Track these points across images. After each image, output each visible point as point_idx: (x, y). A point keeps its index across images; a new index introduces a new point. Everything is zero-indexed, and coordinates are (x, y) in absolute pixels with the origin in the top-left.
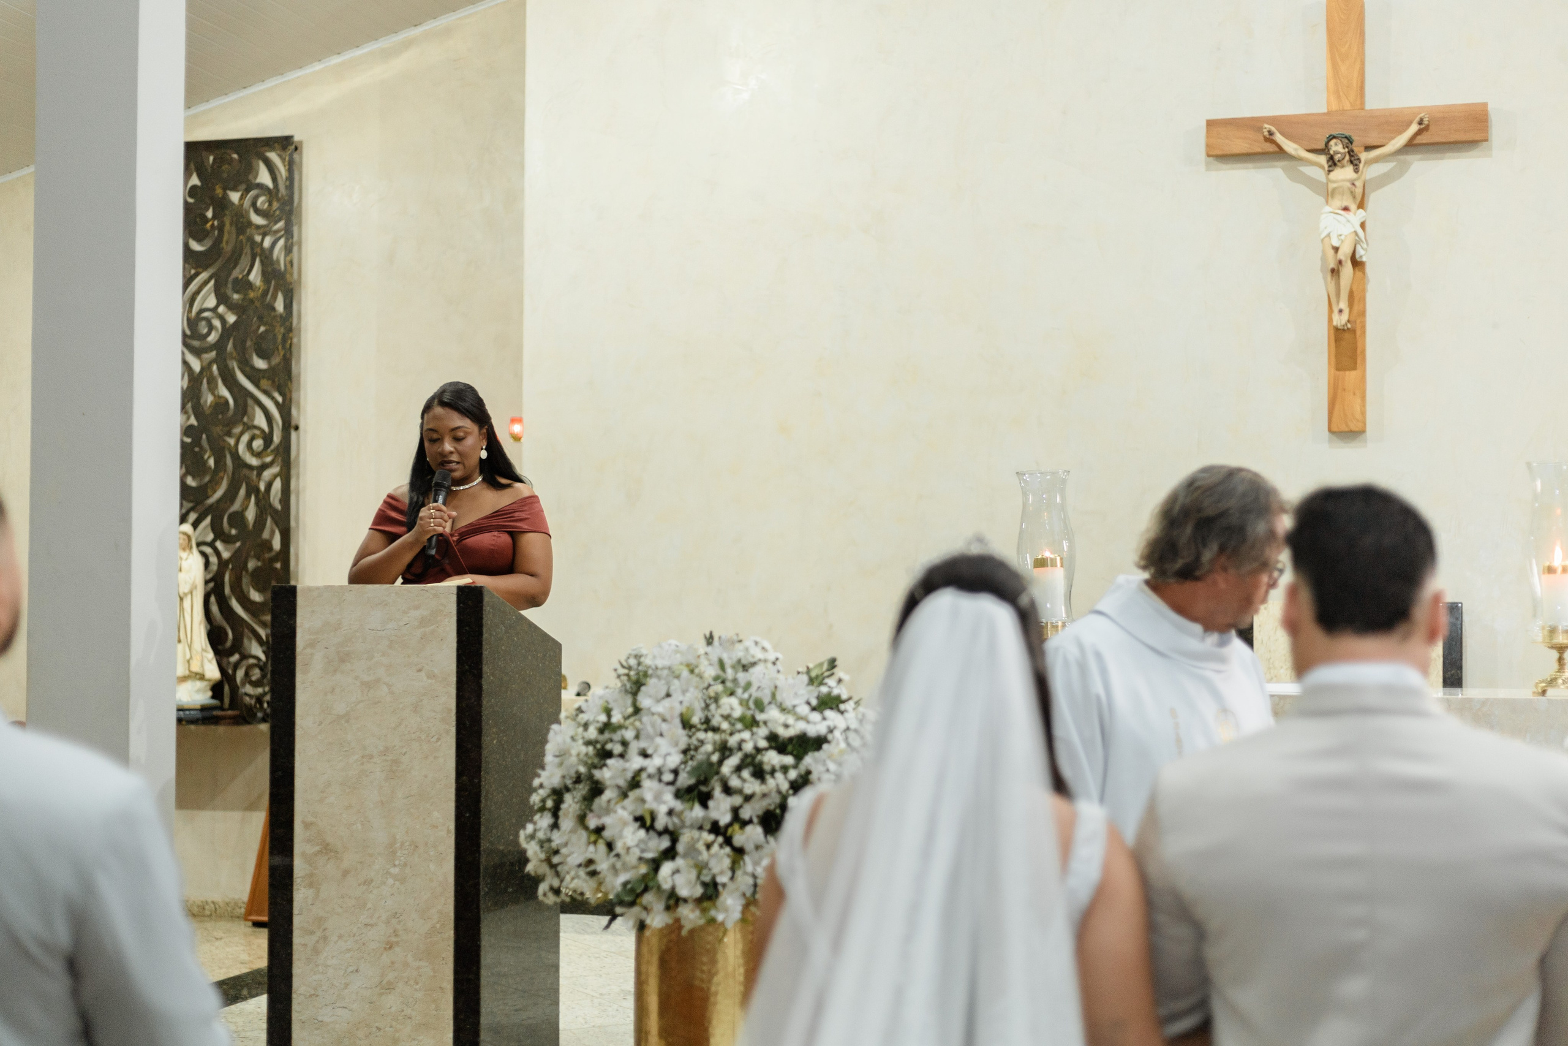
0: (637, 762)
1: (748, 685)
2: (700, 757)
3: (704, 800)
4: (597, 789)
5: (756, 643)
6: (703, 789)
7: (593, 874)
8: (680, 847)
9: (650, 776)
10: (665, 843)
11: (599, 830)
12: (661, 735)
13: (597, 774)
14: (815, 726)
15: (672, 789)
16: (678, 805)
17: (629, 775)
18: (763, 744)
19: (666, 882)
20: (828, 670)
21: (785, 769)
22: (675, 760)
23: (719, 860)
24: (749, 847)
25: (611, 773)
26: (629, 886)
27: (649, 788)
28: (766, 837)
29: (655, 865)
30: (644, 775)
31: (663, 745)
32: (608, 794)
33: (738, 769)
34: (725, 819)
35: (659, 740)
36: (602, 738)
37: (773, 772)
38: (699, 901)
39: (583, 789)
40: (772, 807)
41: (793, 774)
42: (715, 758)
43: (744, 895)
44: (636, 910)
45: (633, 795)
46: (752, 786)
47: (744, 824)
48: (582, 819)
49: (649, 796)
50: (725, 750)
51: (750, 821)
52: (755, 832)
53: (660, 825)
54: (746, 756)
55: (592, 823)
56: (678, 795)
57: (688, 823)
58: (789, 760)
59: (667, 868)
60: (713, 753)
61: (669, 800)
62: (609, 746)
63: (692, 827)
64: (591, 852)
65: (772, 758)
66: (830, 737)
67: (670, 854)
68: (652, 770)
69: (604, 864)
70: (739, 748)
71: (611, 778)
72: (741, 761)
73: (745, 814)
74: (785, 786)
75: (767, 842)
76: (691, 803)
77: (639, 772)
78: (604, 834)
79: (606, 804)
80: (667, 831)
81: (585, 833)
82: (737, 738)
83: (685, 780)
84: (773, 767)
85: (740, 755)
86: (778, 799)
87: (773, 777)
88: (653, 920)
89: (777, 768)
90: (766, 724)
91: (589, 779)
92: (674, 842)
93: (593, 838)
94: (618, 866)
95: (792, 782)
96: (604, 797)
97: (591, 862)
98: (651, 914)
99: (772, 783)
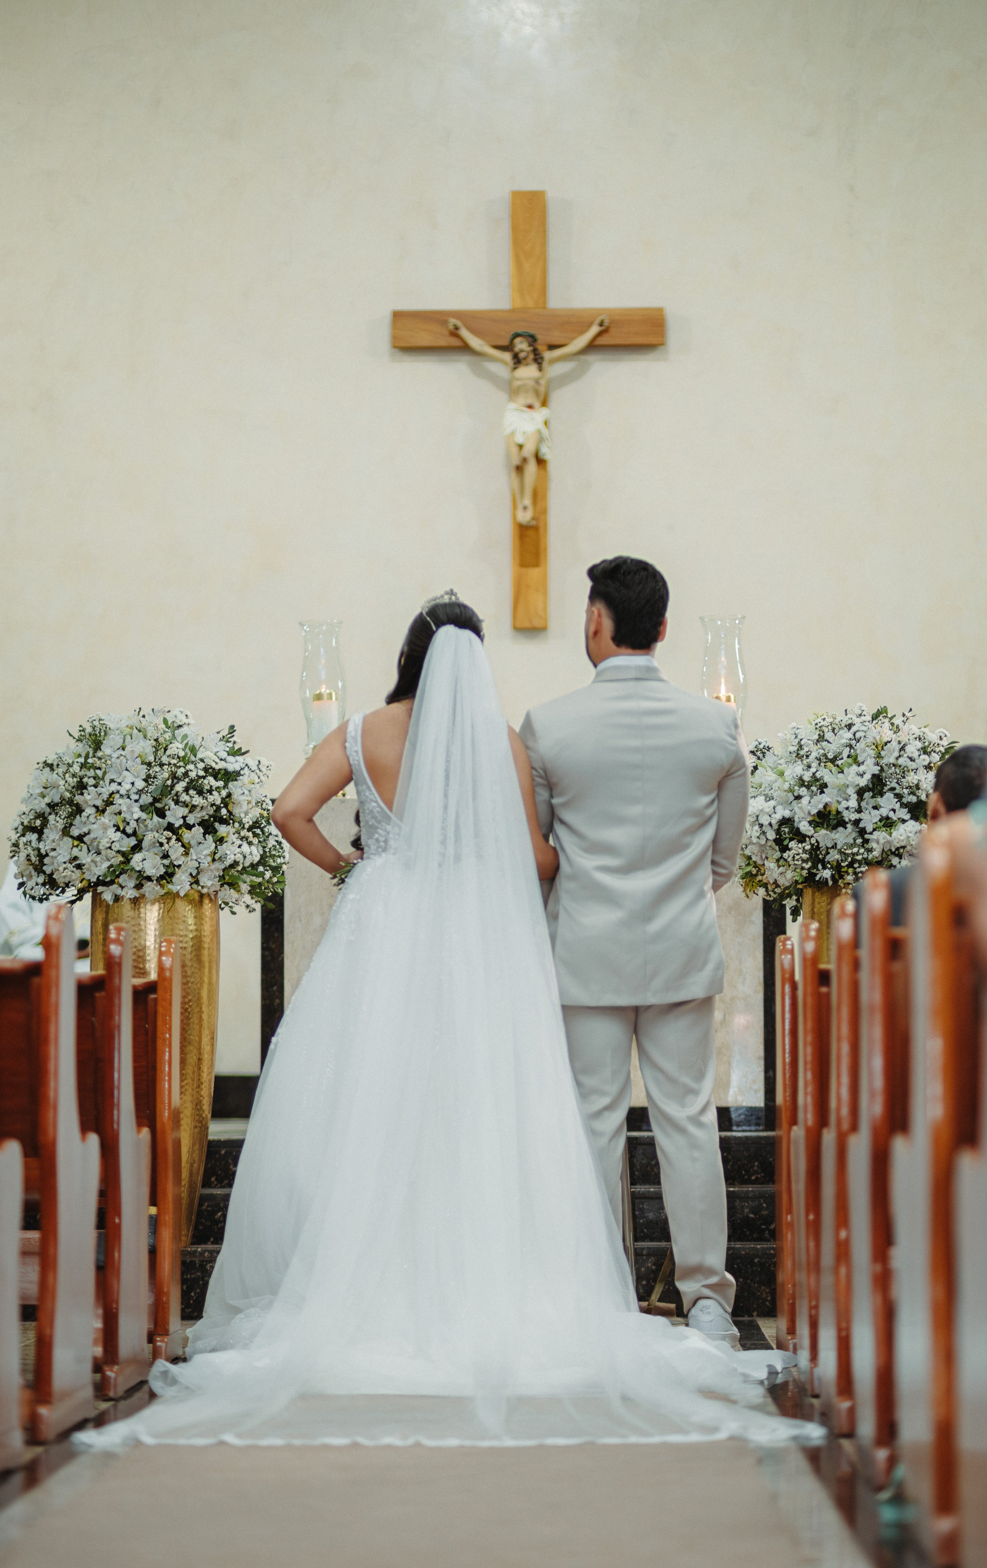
0: (114, 787)
1: (185, 736)
2: (158, 782)
3: (161, 814)
4: (79, 810)
5: (182, 712)
6: (158, 805)
7: (79, 867)
8: (145, 844)
9: (122, 796)
10: (133, 841)
11: (80, 838)
12: (127, 770)
13: (78, 799)
14: (233, 764)
15: (138, 804)
16: (144, 816)
17: (105, 797)
18: (202, 773)
19: (137, 866)
20: (230, 733)
21: (218, 790)
22: (140, 784)
23: (176, 851)
24: (193, 843)
25: (90, 798)
26: (111, 870)
27: (121, 803)
28: (204, 837)
29: (127, 857)
30: (117, 796)
31: (128, 778)
32: (90, 811)
33: (186, 790)
34: (178, 823)
35: (125, 773)
36: (82, 773)
37: (210, 791)
38: (162, 877)
39: (65, 811)
40: (207, 817)
41: (224, 793)
42: (169, 782)
43: (191, 874)
44: (115, 886)
45: (109, 809)
46: (198, 800)
47: (189, 827)
48: (66, 832)
49: (124, 809)
50: (174, 776)
51: (194, 825)
52: (198, 831)
53: (129, 830)
54: (192, 781)
55: (75, 832)
56: (143, 808)
57: (150, 827)
58: (221, 783)
59: (137, 857)
60: (168, 780)
61: (138, 813)
62: (85, 780)
63: (152, 830)
64: (75, 851)
65: (210, 782)
66: (242, 772)
67: (137, 848)
68: (123, 792)
69: (86, 858)
70: (186, 774)
71: (90, 800)
72: (188, 783)
73: (191, 820)
74: (218, 802)
75: (206, 840)
76: (151, 814)
77: (113, 793)
78: (85, 839)
79: (86, 818)
80: (134, 834)
81: (70, 840)
82: (182, 770)
83: (146, 799)
84: (211, 787)
85: (187, 780)
86: (211, 811)
87: (211, 794)
88: (127, 893)
89: (214, 788)
90: (202, 760)
91: (70, 802)
92: (140, 842)
93: (76, 843)
94: (98, 859)
95: (222, 799)
96: (84, 814)
97: (76, 858)
98: (125, 889)
99: (211, 798)
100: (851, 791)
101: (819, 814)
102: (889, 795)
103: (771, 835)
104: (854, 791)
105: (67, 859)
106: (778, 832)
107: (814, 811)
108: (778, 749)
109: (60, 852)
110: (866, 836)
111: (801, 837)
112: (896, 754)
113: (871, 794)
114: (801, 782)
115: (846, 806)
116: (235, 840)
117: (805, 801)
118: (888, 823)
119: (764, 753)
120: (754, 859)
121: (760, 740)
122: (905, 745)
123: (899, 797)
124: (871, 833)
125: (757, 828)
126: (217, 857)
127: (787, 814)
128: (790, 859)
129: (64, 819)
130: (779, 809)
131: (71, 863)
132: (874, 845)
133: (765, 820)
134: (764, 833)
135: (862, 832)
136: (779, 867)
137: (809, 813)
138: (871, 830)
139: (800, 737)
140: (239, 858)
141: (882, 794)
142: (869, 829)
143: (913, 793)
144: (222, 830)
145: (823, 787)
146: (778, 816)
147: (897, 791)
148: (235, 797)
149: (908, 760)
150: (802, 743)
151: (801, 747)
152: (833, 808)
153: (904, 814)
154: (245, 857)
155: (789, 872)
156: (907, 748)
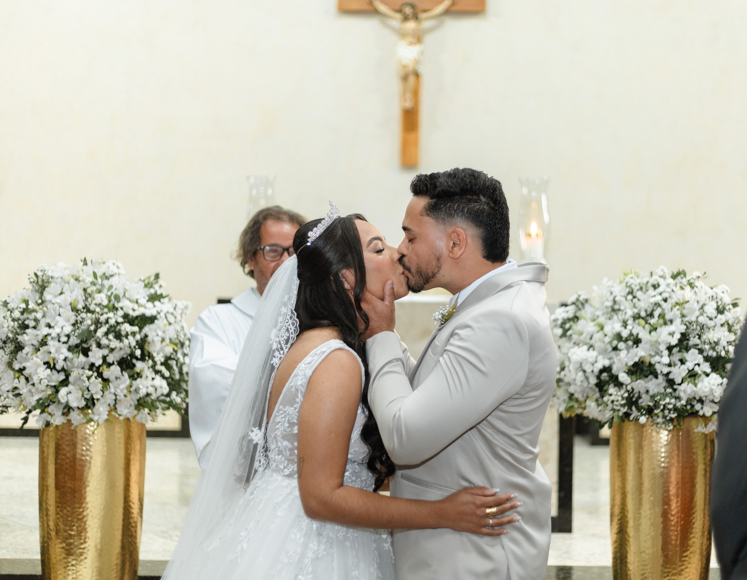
0: (45, 331)
1: (111, 287)
2: (83, 327)
3: (86, 352)
4: (19, 347)
5: (113, 264)
6: (85, 345)
7: (18, 396)
8: (71, 379)
9: (53, 339)
10: (62, 376)
11: (21, 370)
12: (59, 315)
13: (20, 338)
14: (150, 310)
15: (66, 346)
16: (70, 355)
17: (40, 338)
18: (120, 320)
19: (64, 399)
20: (154, 280)
21: (134, 334)
22: (68, 329)
23: (96, 385)
24: (112, 378)
25: (28, 337)
26: (41, 402)
27: (52, 345)
28: (122, 372)
29: (56, 389)
30: (49, 338)
31: (61, 321)
32: (27, 349)
33: (107, 334)
34: (99, 362)
35: (58, 318)
36: (22, 317)
37: (127, 336)
38: (81, 409)
39: (10, 347)
40: (125, 356)
41: (138, 337)
42: (92, 328)
43: (109, 405)
45: (42, 349)
46: (115, 343)
47: (109, 365)
48: (10, 364)
49: (53, 350)
50: (97, 323)
51: (113, 363)
52: (116, 369)
53: (58, 367)
54: (111, 326)
55: (17, 366)
56: (70, 349)
57: (76, 365)
58: (136, 329)
59: (63, 391)
60: (92, 325)
61: (65, 352)
62: (26, 322)
63: (78, 367)
64: (16, 383)
65: (127, 328)
66: (158, 316)
67: (65, 383)
68: (54, 335)
69: (24, 389)
70: (107, 322)
71: (29, 340)
72: (108, 329)
73: (110, 359)
74: (133, 344)
75: (123, 375)
76: (78, 353)
77: (46, 336)
78: (24, 372)
79: (25, 355)
80: (63, 370)
81: (12, 372)
82: (105, 317)
83: (74, 341)
84: (127, 332)
85: (107, 326)
86: (129, 351)
87: (127, 338)
88: (55, 421)
89: (129, 333)
90: (122, 308)
91: (15, 340)
92: (67, 376)
93: (17, 375)
94: (33, 390)
95: (137, 342)
96: (24, 351)
97: (16, 388)
98: (54, 417)
99: (126, 341)
100: (663, 347)
101: (636, 365)
102: (694, 352)
103: (593, 381)
104: (665, 347)
105: (10, 387)
106: (598, 377)
107: (631, 363)
108: (595, 302)
109: (5, 382)
110: (675, 387)
111: (619, 385)
112: (697, 313)
113: (678, 349)
114: (619, 337)
115: (658, 361)
116: (148, 374)
117: (623, 354)
118: (692, 375)
119: (583, 304)
120: (576, 395)
121: (580, 293)
122: (704, 305)
123: (701, 351)
124: (680, 384)
125: (581, 374)
126: (132, 389)
127: (607, 363)
128: (609, 403)
129: (7, 355)
130: (600, 358)
131: (13, 391)
132: (682, 395)
133: (588, 368)
134: (587, 378)
135: (671, 383)
136: (599, 405)
137: (626, 365)
138: (680, 382)
139: (614, 294)
140: (151, 390)
141: (687, 349)
142: (678, 380)
143: (713, 349)
144: (139, 365)
145: (637, 341)
146: (599, 366)
147: (699, 347)
148: (149, 339)
149: (707, 319)
150: (617, 299)
151: (615, 302)
152: (647, 360)
153: (706, 367)
154: (156, 389)
155: (607, 411)
156: (706, 308)
